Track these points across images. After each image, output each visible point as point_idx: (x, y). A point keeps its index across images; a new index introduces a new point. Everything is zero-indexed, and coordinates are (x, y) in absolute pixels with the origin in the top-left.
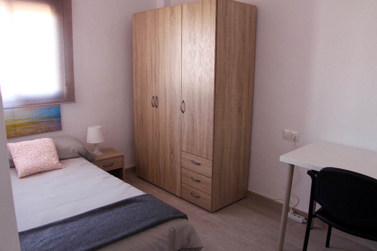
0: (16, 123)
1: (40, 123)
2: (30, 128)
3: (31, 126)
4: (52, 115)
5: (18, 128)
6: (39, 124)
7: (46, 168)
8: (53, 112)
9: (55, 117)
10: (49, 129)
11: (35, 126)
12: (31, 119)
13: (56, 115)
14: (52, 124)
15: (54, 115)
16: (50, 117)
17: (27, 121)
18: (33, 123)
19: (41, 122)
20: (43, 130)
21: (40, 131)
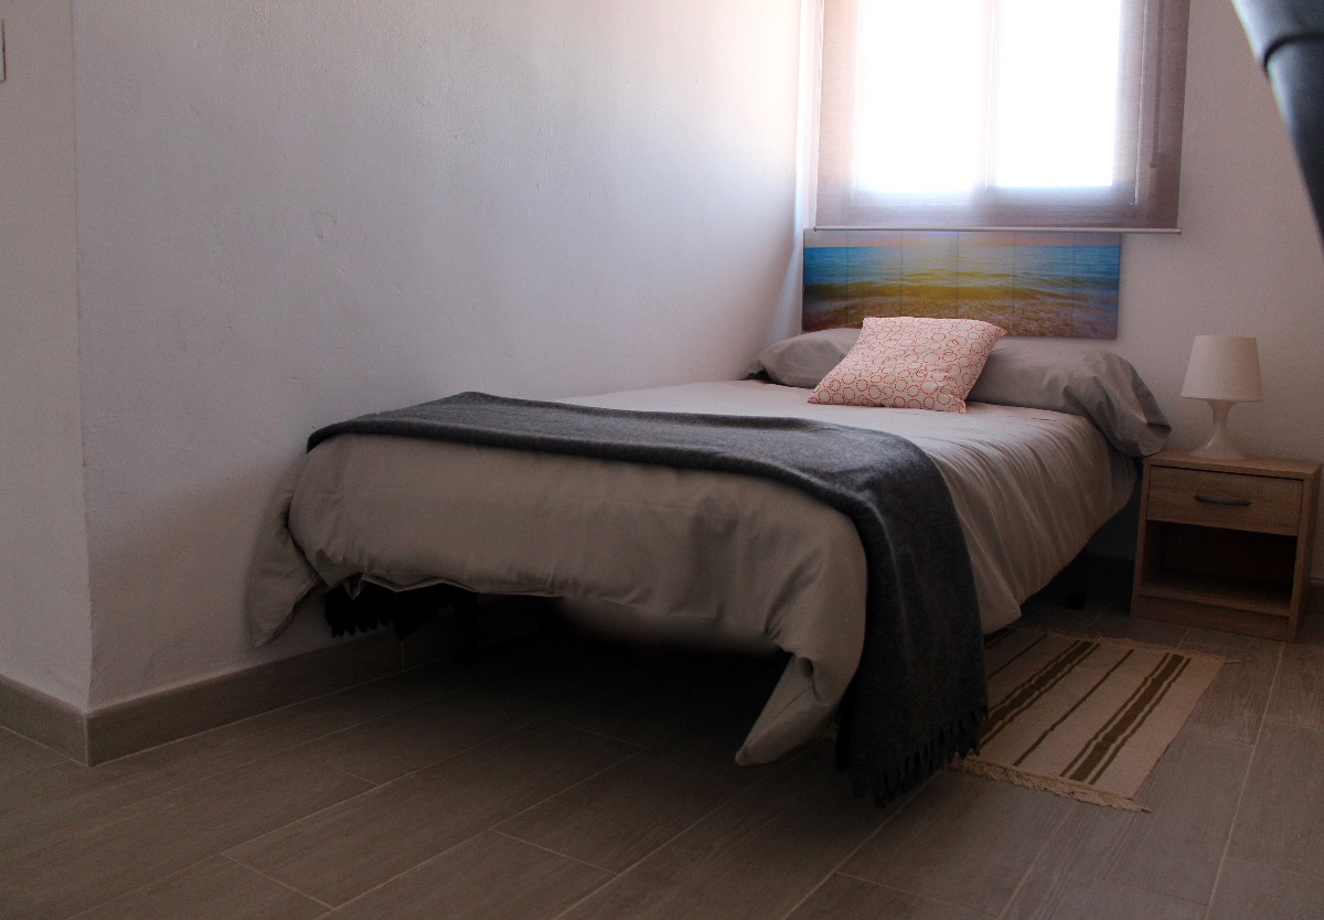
0: (965, 283)
1: (1039, 296)
2: (1001, 308)
3: (1008, 303)
4: (1086, 275)
5: (966, 301)
6: (1033, 301)
7: (897, 394)
8: (1091, 263)
9: (1096, 283)
10: (1067, 325)
11: (1019, 304)
12: (1010, 280)
13: (1098, 276)
14: (1080, 307)
15: (1095, 276)
16: (1075, 281)
17: (997, 283)
18: (1016, 294)
19: (1042, 293)
20: (1047, 324)
21: (1033, 326)
